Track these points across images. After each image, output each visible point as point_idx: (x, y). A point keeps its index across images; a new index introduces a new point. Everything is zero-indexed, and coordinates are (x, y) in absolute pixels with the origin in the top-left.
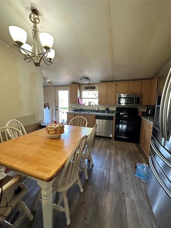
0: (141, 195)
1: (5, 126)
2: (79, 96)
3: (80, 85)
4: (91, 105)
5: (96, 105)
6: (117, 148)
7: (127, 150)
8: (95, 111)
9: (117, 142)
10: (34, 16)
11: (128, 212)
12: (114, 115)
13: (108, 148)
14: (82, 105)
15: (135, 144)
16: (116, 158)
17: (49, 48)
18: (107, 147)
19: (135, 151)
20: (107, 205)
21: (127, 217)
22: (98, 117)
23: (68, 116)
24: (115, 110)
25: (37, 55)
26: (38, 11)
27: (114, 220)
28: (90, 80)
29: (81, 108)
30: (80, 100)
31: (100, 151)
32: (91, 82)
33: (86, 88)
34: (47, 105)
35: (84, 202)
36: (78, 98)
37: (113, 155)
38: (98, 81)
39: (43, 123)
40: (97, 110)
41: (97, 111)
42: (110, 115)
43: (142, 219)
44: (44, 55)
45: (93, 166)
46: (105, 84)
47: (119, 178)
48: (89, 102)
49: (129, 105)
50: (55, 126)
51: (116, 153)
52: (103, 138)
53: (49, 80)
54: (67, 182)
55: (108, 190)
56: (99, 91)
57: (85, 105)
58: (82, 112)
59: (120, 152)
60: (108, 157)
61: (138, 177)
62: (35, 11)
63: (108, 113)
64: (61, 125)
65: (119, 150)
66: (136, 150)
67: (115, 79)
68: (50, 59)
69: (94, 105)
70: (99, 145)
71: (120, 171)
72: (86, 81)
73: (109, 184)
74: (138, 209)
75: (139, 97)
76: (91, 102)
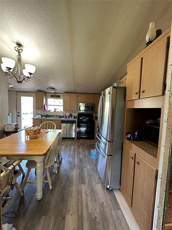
0: (93, 165)
2: (44, 103)
3: (45, 93)
4: (57, 111)
5: (61, 112)
7: (86, 144)
10: (18, 48)
11: (85, 174)
12: (76, 120)
14: (48, 111)
16: (79, 150)
22: (63, 122)
23: (34, 121)
24: (77, 115)
25: (19, 75)
26: (22, 45)
27: (78, 179)
28: (56, 90)
29: (47, 114)
30: (46, 107)
31: (66, 148)
32: (56, 92)
33: (52, 96)
35: (59, 178)
36: (44, 105)
38: (63, 92)
40: (63, 116)
42: (73, 119)
46: (69, 95)
47: (81, 161)
51: (79, 147)
53: (11, 86)
54: (49, 163)
55: (74, 168)
56: (63, 99)
57: (51, 111)
58: (48, 118)
59: (81, 147)
60: (73, 151)
61: (92, 157)
62: (19, 45)
64: (38, 128)
67: (77, 92)
69: (59, 111)
70: (65, 144)
71: (81, 157)
72: (53, 91)
73: (74, 165)
74: (91, 171)
75: (93, 106)
76: (56, 109)
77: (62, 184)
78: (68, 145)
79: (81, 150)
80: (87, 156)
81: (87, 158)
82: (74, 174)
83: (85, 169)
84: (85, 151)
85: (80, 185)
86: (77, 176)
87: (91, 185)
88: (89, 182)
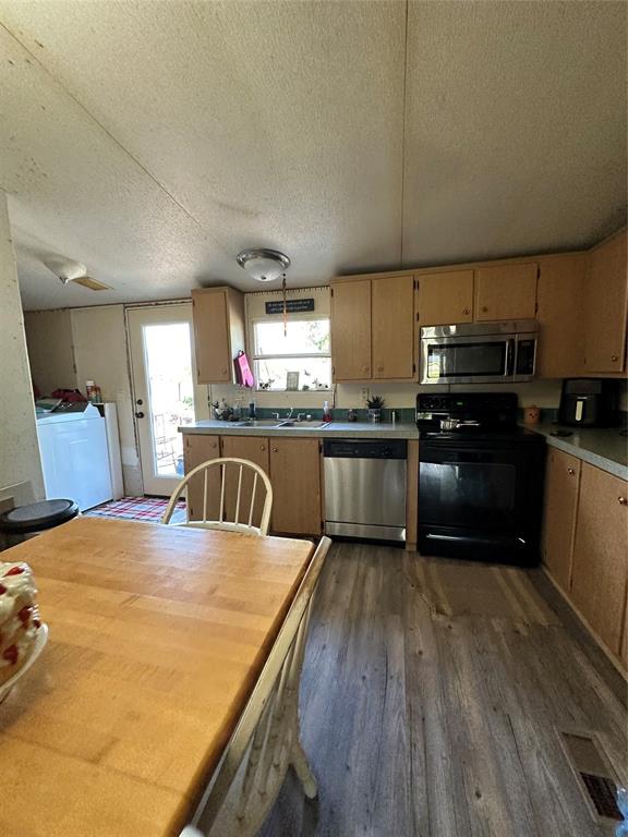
2: (237, 345)
3: (239, 293)
4: (300, 387)
5: (321, 389)
7: (494, 624)
8: (317, 415)
12: (409, 432)
14: (258, 387)
15: (523, 573)
18: (390, 606)
19: (536, 625)
22: (332, 447)
23: (187, 444)
24: (413, 405)
28: (287, 265)
29: (253, 405)
30: (244, 367)
33: (273, 309)
34: (93, 394)
36: (234, 355)
40: (330, 410)
42: (391, 431)
46: (361, 283)
48: (289, 374)
53: (80, 273)
56: (332, 319)
57: (273, 387)
58: (256, 425)
60: (403, 695)
63: (381, 420)
65: (455, 627)
69: (312, 387)
72: (267, 269)
75: (526, 338)
76: (297, 374)
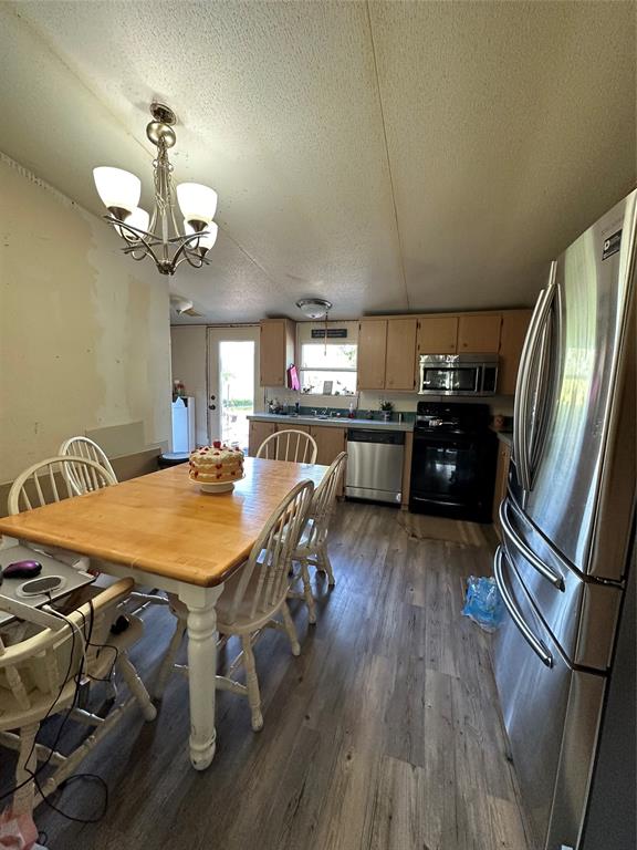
0: (472, 663)
1: (57, 456)
2: (290, 360)
3: (294, 323)
4: (333, 393)
5: (349, 394)
6: (413, 536)
7: (447, 544)
8: (344, 413)
9: (417, 518)
10: (159, 127)
11: (428, 703)
12: (408, 427)
13: (386, 537)
14: (302, 391)
15: (476, 525)
16: (411, 565)
17: (205, 224)
18: (383, 532)
19: (473, 545)
20: (368, 687)
21: (423, 714)
22: (353, 434)
23: (252, 428)
24: (415, 409)
25: (165, 242)
26: (172, 114)
27: (386, 720)
28: (329, 308)
29: (297, 404)
30: (294, 376)
31: (358, 543)
32: (333, 314)
33: (317, 335)
34: (179, 390)
35: (301, 679)
36: (287, 368)
37: (400, 559)
38: (357, 313)
39: (167, 453)
40: (354, 411)
41: (353, 415)
42: (398, 426)
43: (466, 718)
44: (187, 243)
45: (332, 587)
46: (380, 322)
47: (413, 619)
48: (326, 382)
49: (465, 393)
50: (215, 457)
51: (411, 552)
52: (373, 506)
53: (188, 306)
54: (253, 612)
55: (375, 650)
56: (359, 344)
57: (313, 391)
58: (300, 418)
59: (423, 550)
60: (383, 562)
61: (471, 616)
62: (163, 114)
63: (390, 419)
64: (235, 453)
65: (421, 543)
66: (478, 543)
68: (204, 250)
69: (342, 393)
70: (356, 527)
71: (417, 602)
72: (316, 311)
73: (379, 636)
74: (458, 696)
75: (491, 366)
76: (332, 382)
77: (308, 718)
78: (366, 530)
79: (419, 567)
80: (449, 604)
81: (444, 613)
82: (373, 683)
83: (430, 673)
84: (438, 575)
85: (392, 761)
86: (385, 701)
87: (453, 783)
88: (442, 762)
